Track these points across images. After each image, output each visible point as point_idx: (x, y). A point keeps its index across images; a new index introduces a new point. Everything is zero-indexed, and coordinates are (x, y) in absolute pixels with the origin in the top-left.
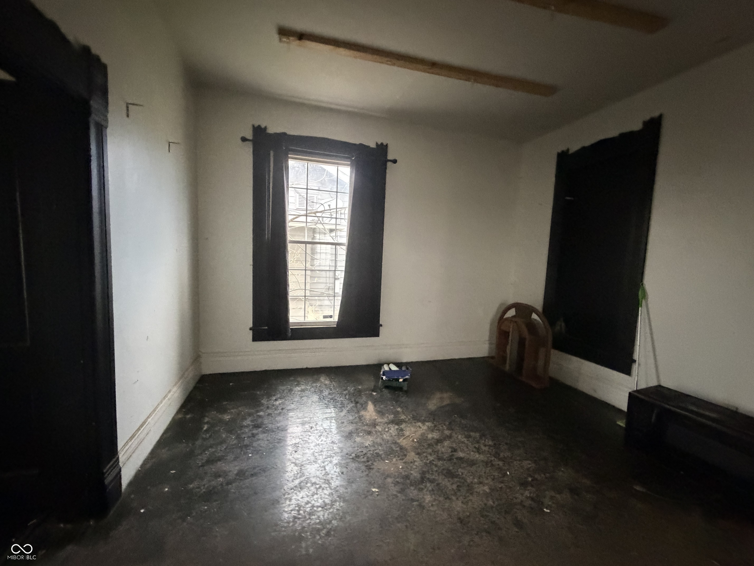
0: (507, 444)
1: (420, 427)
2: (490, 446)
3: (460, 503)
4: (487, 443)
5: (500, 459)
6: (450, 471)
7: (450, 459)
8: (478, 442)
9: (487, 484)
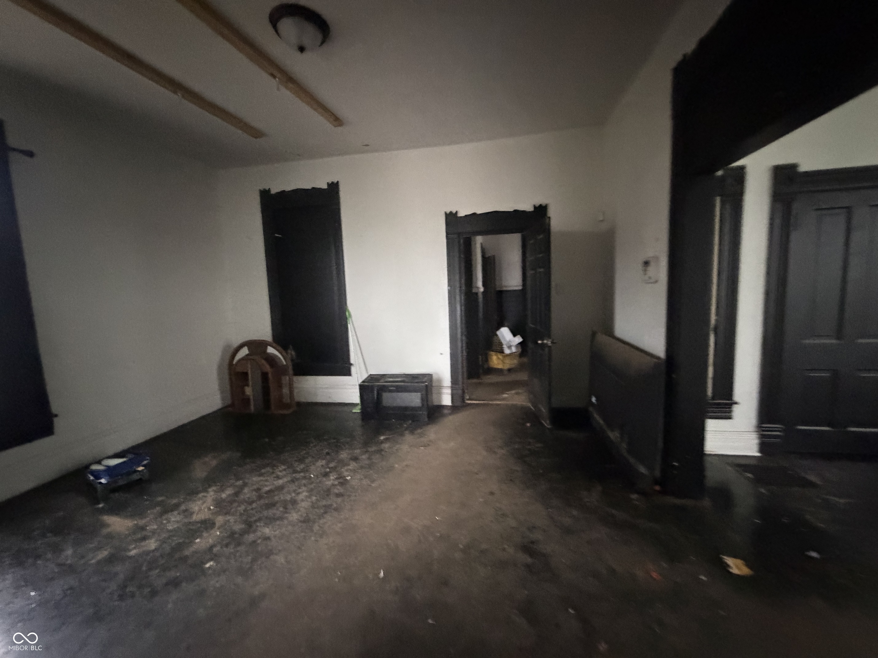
0: (296, 461)
1: (205, 497)
2: (285, 470)
3: (294, 515)
4: (281, 469)
5: (300, 472)
6: (267, 504)
7: (260, 497)
8: (273, 473)
9: (303, 491)
